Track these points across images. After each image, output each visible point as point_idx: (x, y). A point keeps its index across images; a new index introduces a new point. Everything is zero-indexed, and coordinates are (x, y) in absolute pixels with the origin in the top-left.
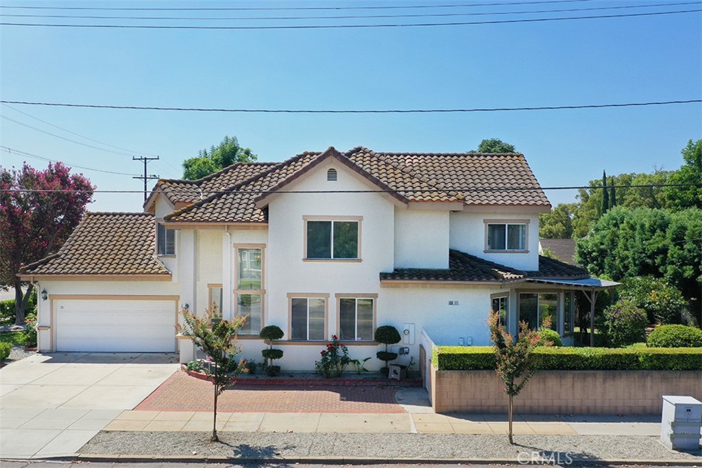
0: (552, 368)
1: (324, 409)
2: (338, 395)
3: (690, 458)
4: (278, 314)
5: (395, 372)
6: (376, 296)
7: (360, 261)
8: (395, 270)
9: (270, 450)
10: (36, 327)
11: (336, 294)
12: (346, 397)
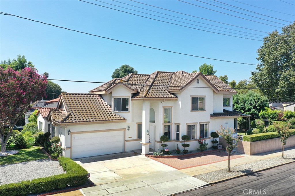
5: (220, 147)
6: (209, 122)
7: (205, 111)
8: (214, 113)
11: (199, 123)
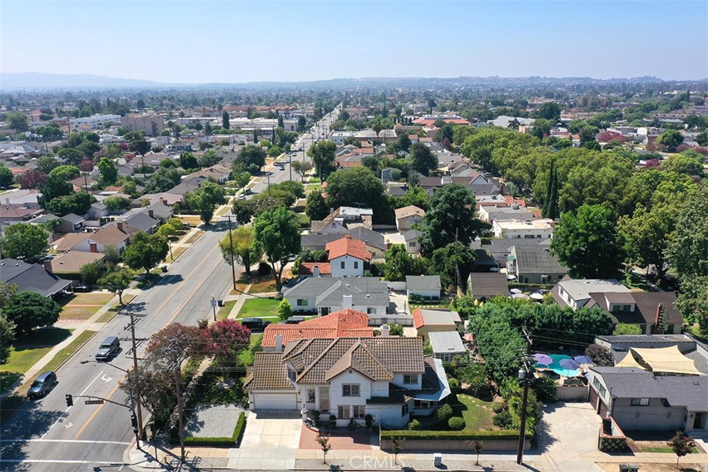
0: (412, 439)
1: (347, 447)
2: (352, 439)
3: (439, 470)
4: (334, 410)
6: (365, 406)
7: (360, 396)
8: (371, 398)
9: (338, 467)
10: (249, 402)
11: (353, 405)
12: (355, 441)
